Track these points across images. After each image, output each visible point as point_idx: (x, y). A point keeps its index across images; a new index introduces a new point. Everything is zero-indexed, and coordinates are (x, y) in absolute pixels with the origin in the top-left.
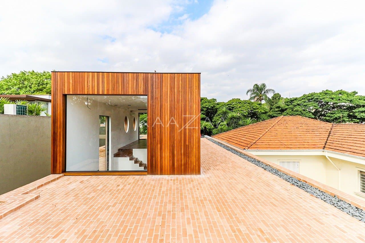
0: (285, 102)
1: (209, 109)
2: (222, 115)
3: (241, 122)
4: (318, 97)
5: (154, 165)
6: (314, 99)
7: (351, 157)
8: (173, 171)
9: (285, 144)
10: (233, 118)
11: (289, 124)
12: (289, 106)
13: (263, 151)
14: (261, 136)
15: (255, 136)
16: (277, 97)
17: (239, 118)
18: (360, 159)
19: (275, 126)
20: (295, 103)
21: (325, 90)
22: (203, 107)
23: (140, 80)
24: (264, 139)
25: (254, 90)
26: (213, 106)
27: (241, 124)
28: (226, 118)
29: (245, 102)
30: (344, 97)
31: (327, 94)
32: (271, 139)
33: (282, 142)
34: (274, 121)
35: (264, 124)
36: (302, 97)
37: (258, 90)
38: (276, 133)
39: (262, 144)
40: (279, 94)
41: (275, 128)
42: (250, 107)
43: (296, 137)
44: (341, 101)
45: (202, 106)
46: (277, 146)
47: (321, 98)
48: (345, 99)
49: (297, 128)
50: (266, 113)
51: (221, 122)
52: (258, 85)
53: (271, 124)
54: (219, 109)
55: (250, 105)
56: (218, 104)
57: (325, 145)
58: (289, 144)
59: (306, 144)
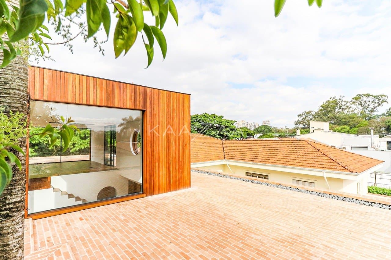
5: (152, 185)
7: (244, 163)
8: (170, 187)
9: (201, 157)
18: (250, 164)
21: (204, 113)
23: (138, 93)
31: (206, 116)
33: (199, 156)
47: (203, 119)
49: (203, 144)
57: (225, 156)
58: (204, 157)
59: (213, 156)
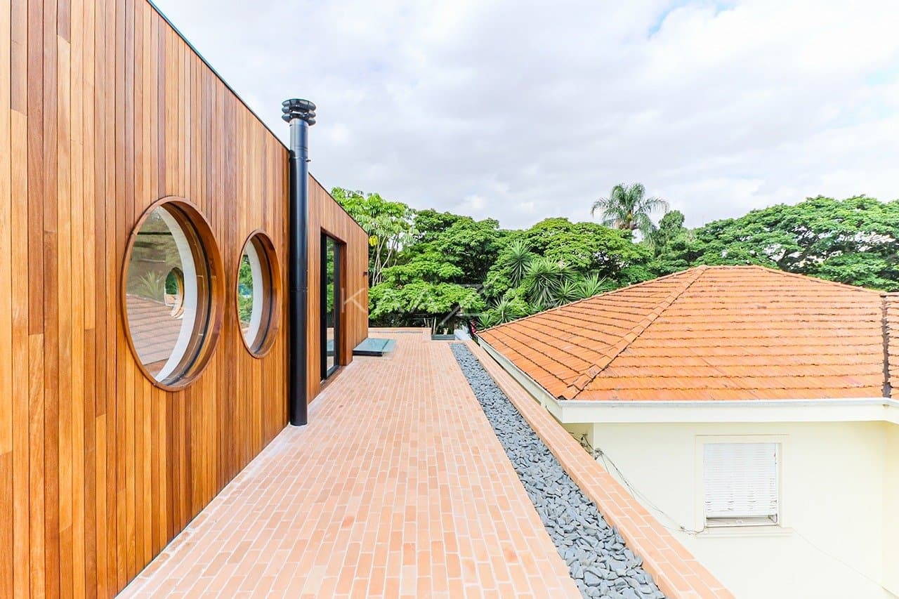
0: (698, 234)
1: (471, 248)
2: (510, 265)
3: (566, 289)
4: (796, 216)
6: (785, 221)
9: (728, 372)
10: (542, 276)
11: (729, 294)
12: (712, 244)
13: (640, 406)
14: (630, 338)
15: (610, 340)
16: (673, 221)
17: (561, 277)
19: (679, 300)
20: (729, 233)
21: (814, 197)
22: (455, 244)
24: (641, 352)
25: (611, 202)
26: (482, 239)
27: (567, 295)
28: (522, 275)
29: (584, 228)
30: (875, 213)
31: (820, 207)
32: (671, 353)
33: (713, 363)
34: (674, 285)
35: (643, 294)
36: (748, 218)
37: (622, 200)
38: (686, 327)
39: (634, 372)
40: (679, 212)
41: (682, 306)
42: (599, 243)
43: (765, 342)
44: (866, 225)
45: (450, 240)
46: (697, 384)
47: (804, 217)
48: (878, 219)
49: (759, 308)
50: (645, 261)
51: (509, 287)
52: (624, 187)
53: (666, 295)
54: (503, 249)
55: (598, 237)
56: (502, 235)
57: (888, 376)
58: (744, 371)
59: (808, 371)
